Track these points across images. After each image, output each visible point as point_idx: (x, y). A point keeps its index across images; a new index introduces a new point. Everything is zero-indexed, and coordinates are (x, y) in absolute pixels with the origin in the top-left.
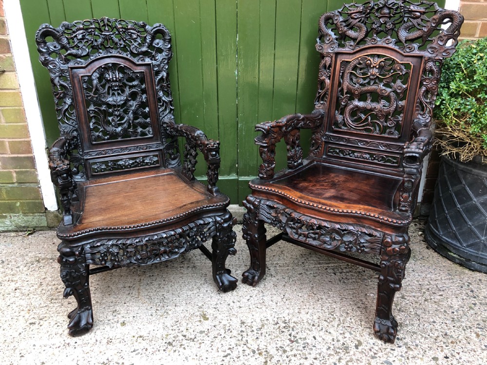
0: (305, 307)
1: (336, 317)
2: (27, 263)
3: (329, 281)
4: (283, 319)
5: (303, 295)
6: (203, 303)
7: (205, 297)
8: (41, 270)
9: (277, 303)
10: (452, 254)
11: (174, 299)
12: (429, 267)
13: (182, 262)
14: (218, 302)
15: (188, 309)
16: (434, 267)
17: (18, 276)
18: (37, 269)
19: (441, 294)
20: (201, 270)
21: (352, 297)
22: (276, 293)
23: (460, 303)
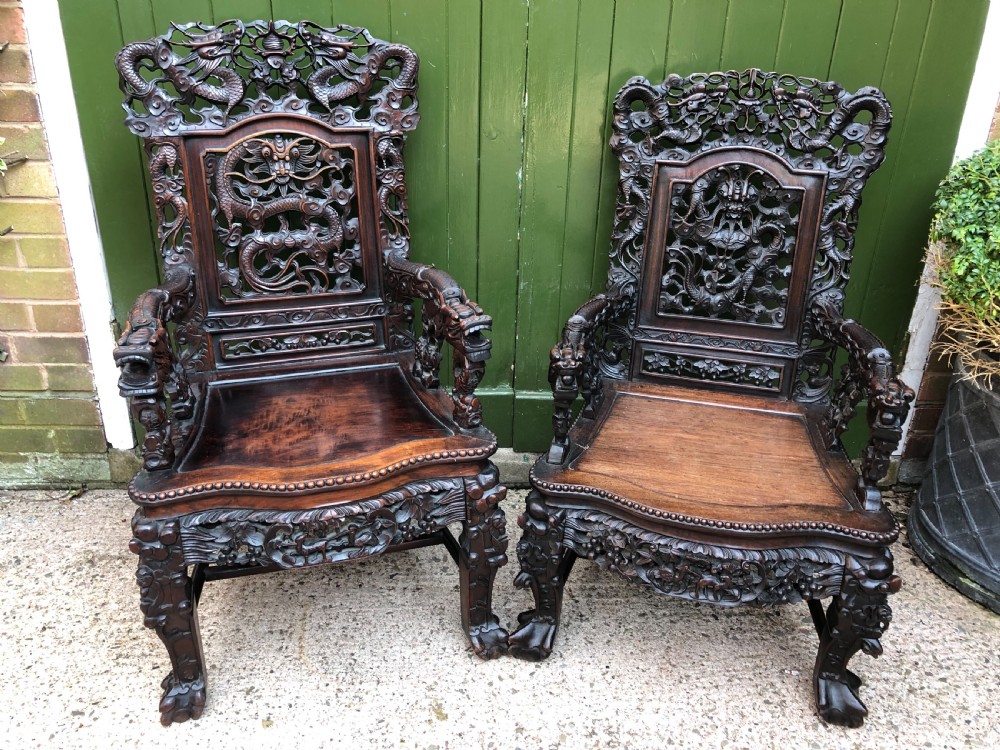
0: (651, 696)
1: (718, 723)
2: (68, 567)
3: (703, 635)
4: (606, 724)
5: (647, 667)
6: (436, 679)
7: (440, 662)
8: (98, 585)
9: (592, 685)
10: (967, 581)
11: (376, 664)
12: (918, 609)
13: (392, 577)
14: (469, 678)
15: (404, 692)
16: (928, 610)
17: (50, 597)
18: (89, 581)
19: (942, 676)
20: (433, 598)
21: (752, 677)
22: (590, 660)
23: (983, 699)
